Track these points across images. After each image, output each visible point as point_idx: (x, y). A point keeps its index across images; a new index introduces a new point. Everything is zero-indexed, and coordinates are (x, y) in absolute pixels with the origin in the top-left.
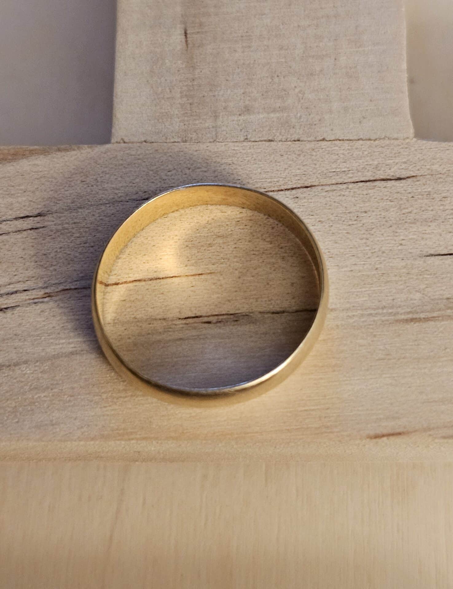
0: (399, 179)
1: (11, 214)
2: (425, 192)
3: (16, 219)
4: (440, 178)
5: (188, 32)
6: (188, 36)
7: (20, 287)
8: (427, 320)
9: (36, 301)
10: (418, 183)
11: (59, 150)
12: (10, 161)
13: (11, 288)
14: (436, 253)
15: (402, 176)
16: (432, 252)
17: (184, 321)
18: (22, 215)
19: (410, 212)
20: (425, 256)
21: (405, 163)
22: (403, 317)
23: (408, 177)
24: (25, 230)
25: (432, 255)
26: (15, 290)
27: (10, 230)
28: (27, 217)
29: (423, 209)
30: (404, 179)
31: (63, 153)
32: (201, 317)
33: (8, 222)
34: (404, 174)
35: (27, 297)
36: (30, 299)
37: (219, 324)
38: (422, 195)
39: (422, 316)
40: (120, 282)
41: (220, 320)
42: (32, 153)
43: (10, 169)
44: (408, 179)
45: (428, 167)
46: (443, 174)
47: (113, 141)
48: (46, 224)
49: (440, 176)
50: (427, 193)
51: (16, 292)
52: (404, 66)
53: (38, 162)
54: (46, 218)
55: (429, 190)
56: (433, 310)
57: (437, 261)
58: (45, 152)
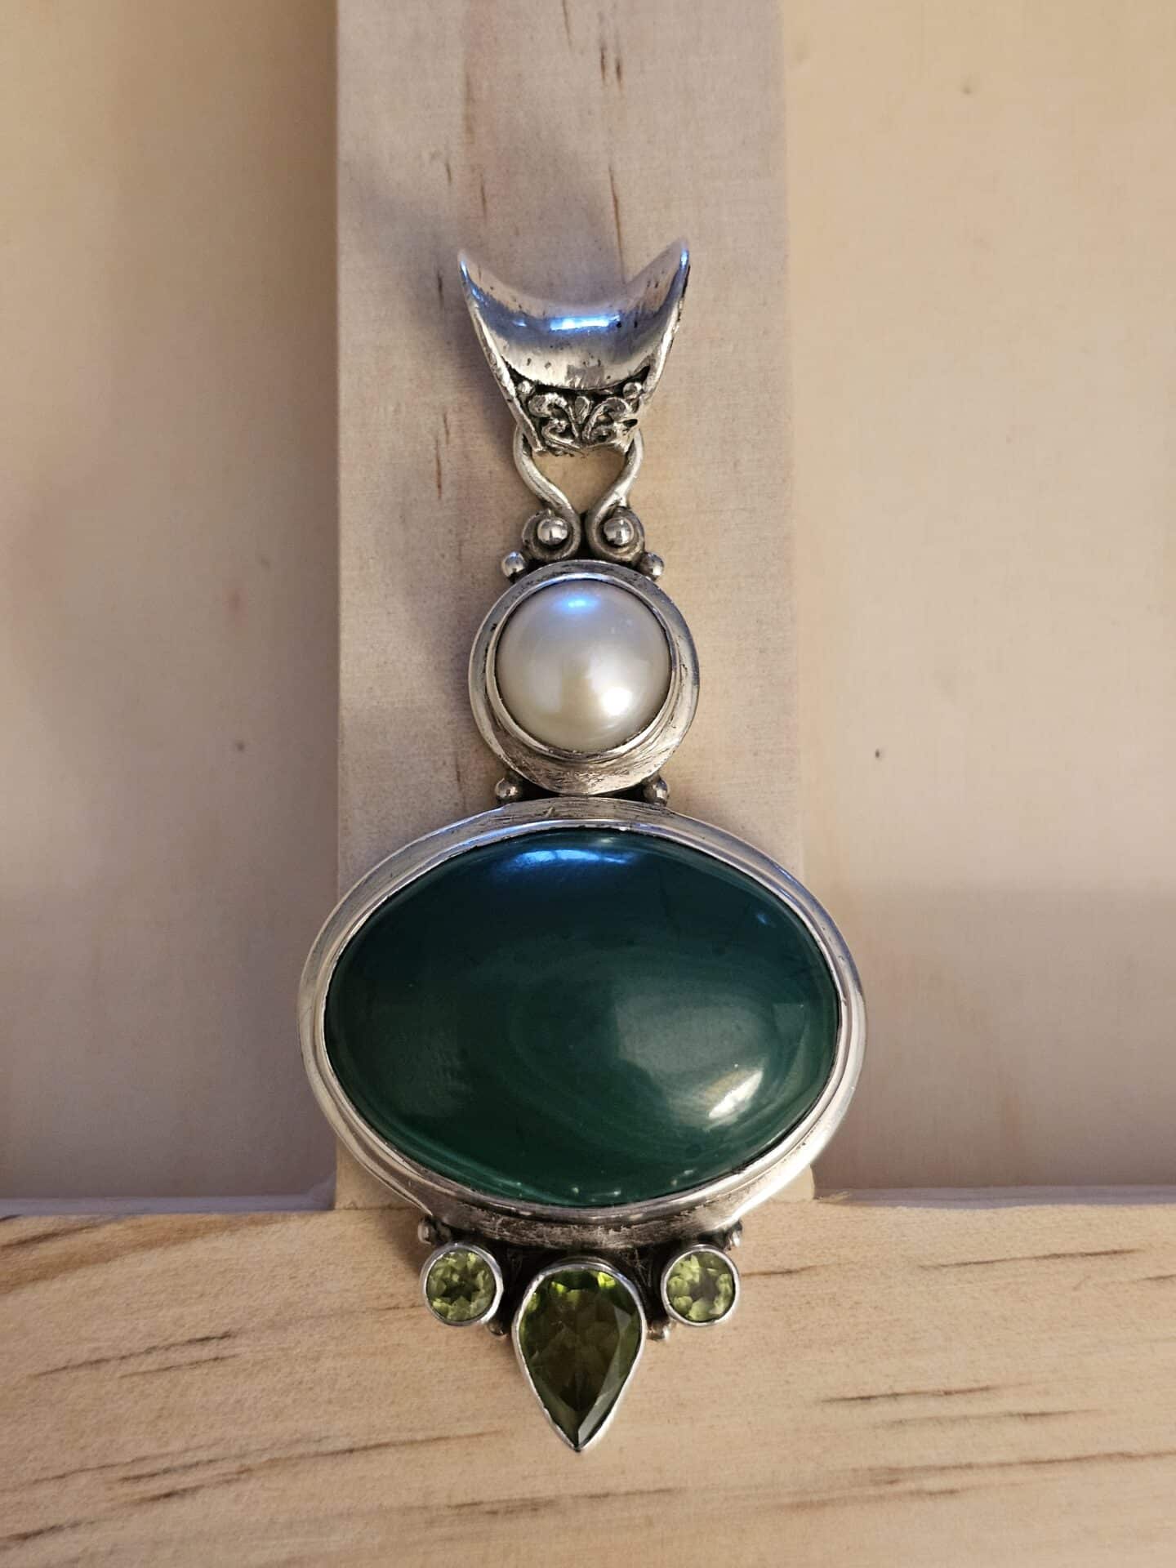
0: (789, 1272)
1: (182, 1335)
2: (827, 1294)
3: (191, 1342)
4: (851, 1270)
7: (203, 1455)
8: (823, 1504)
9: (229, 1477)
10: (815, 1278)
11: (254, 1222)
12: (176, 1242)
13: (189, 1458)
14: (841, 1398)
15: (793, 1268)
16: (834, 1395)
17: (457, 1511)
18: (199, 1336)
19: (804, 1329)
20: (823, 1401)
21: (798, 1244)
22: (787, 1500)
23: (803, 1269)
24: (205, 1361)
25: (833, 1400)
26: (195, 1460)
27: (183, 1361)
28: (207, 1339)
29: (823, 1323)
30: (797, 1272)
31: (260, 1228)
32: (481, 1503)
33: (179, 1347)
34: (796, 1264)
35: (215, 1473)
36: (219, 1475)
37: (508, 1515)
38: (823, 1300)
39: (815, 1498)
40: (356, 1446)
41: (510, 1509)
42: (210, 1228)
43: (177, 1256)
44: (803, 1273)
45: (833, 1251)
46: (856, 1264)
47: (338, 1205)
48: (237, 1351)
49: (851, 1266)
50: (830, 1296)
51: (197, 1464)
53: (219, 1243)
54: (238, 1341)
55: (835, 1289)
56: (832, 1490)
57: (840, 1409)
58: (230, 1227)
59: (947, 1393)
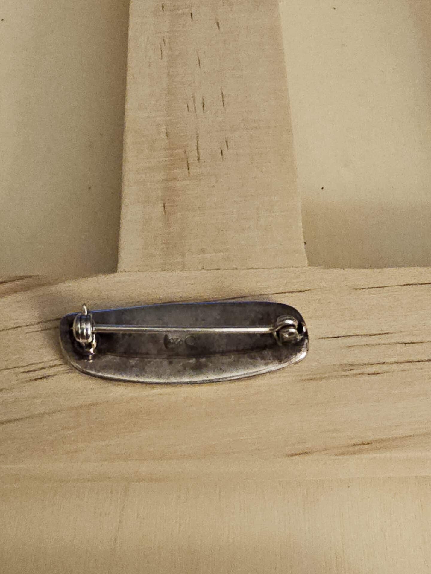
1: (52, 317)
3: (55, 320)
5: (166, 205)
6: (166, 207)
8: (321, 379)
10: (312, 294)
11: (84, 277)
12: (52, 284)
14: (326, 337)
19: (308, 312)
20: (319, 339)
21: (303, 282)
22: (306, 377)
23: (306, 290)
25: (323, 338)
29: (316, 310)
30: (303, 291)
31: (87, 279)
33: (50, 322)
34: (303, 288)
36: (63, 370)
38: (315, 301)
39: (318, 376)
42: (66, 279)
43: (52, 289)
44: (306, 292)
45: (318, 284)
46: (328, 288)
47: (118, 271)
49: (325, 289)
50: (318, 300)
52: (301, 224)
55: (319, 298)
56: (325, 373)
57: (326, 341)
58: (75, 278)
59: (370, 335)
